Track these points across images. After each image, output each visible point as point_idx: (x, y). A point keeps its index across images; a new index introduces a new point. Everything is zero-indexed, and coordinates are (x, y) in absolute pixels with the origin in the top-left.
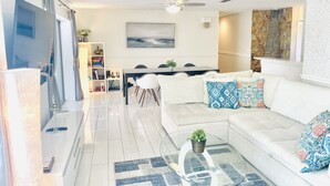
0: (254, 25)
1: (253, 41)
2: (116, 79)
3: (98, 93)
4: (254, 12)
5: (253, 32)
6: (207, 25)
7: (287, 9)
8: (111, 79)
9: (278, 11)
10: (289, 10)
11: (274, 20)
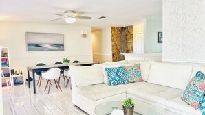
0: (112, 36)
1: (113, 46)
2: (20, 75)
3: (5, 88)
4: (112, 28)
5: (112, 40)
6: (85, 35)
7: (130, 27)
8: (15, 76)
9: (125, 28)
10: (131, 27)
11: (123, 33)
